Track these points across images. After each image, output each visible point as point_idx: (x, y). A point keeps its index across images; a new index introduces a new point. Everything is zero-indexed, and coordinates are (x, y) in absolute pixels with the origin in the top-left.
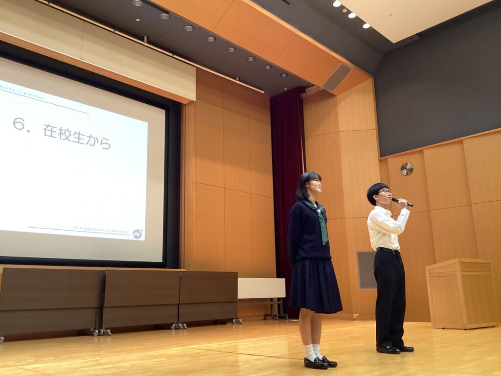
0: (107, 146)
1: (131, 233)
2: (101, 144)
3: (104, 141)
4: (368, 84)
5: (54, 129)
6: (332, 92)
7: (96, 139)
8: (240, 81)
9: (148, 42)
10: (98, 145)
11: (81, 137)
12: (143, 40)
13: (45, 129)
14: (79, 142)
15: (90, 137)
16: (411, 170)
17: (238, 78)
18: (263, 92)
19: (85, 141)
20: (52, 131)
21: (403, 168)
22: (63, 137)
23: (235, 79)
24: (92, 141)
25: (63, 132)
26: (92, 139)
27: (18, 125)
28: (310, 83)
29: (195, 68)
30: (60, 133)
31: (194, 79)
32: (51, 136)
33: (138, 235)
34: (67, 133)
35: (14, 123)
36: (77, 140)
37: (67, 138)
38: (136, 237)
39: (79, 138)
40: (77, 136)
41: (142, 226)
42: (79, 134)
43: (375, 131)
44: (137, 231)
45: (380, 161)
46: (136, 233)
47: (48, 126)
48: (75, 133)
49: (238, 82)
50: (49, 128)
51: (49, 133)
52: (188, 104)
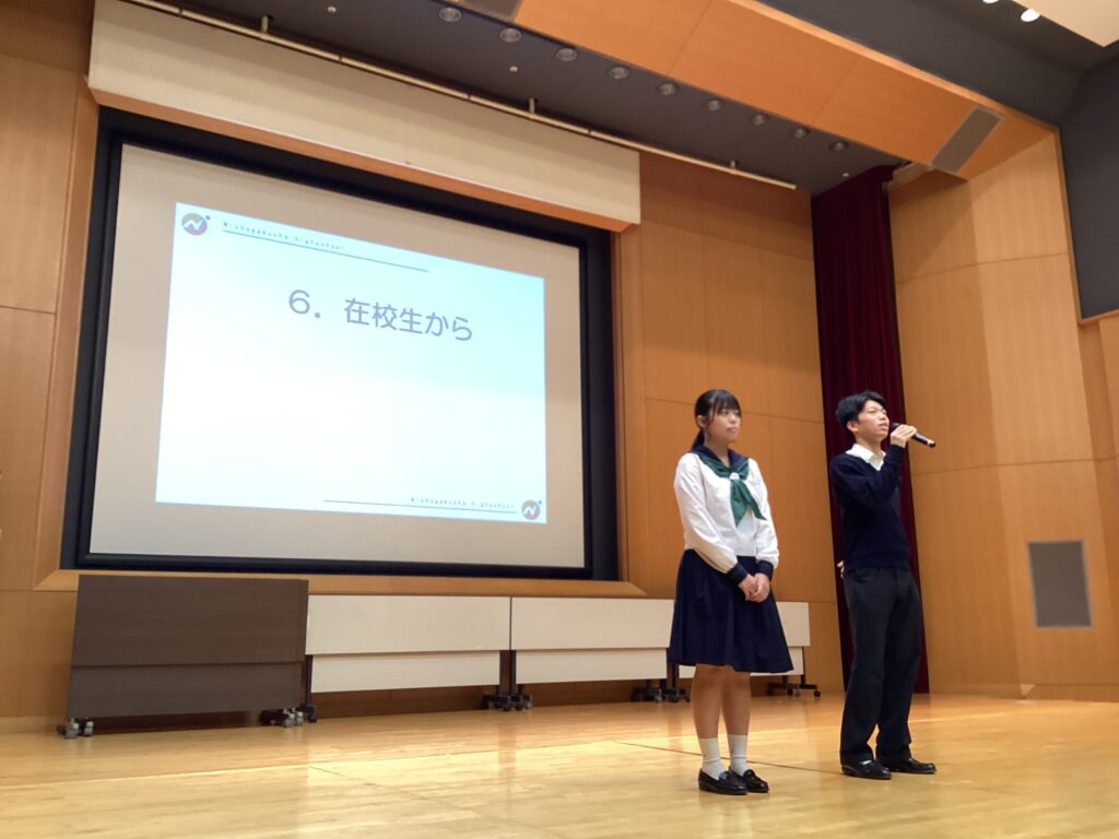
0: (464, 334)
1: (518, 508)
2: (455, 330)
3: (460, 324)
4: (1047, 146)
5: (364, 308)
6: (957, 174)
7: (443, 322)
8: (738, 167)
9: (538, 111)
10: (447, 333)
11: (415, 319)
12: (526, 107)
13: (348, 309)
14: (411, 330)
15: (433, 317)
17: (733, 164)
18: (793, 187)
19: (423, 328)
23: (728, 165)
24: (436, 326)
25: (381, 311)
27: (300, 306)
29: (637, 154)
30: (377, 316)
31: (635, 178)
32: (360, 322)
33: (532, 512)
35: (292, 301)
36: (407, 326)
37: (389, 324)
38: (528, 516)
39: (411, 322)
40: (407, 317)
41: (539, 493)
42: (412, 313)
43: (1066, 257)
44: (530, 504)
45: (1081, 327)
46: (528, 508)
47: (353, 302)
48: (404, 312)
49: (734, 172)
50: (356, 307)
51: (354, 316)
52: (624, 231)
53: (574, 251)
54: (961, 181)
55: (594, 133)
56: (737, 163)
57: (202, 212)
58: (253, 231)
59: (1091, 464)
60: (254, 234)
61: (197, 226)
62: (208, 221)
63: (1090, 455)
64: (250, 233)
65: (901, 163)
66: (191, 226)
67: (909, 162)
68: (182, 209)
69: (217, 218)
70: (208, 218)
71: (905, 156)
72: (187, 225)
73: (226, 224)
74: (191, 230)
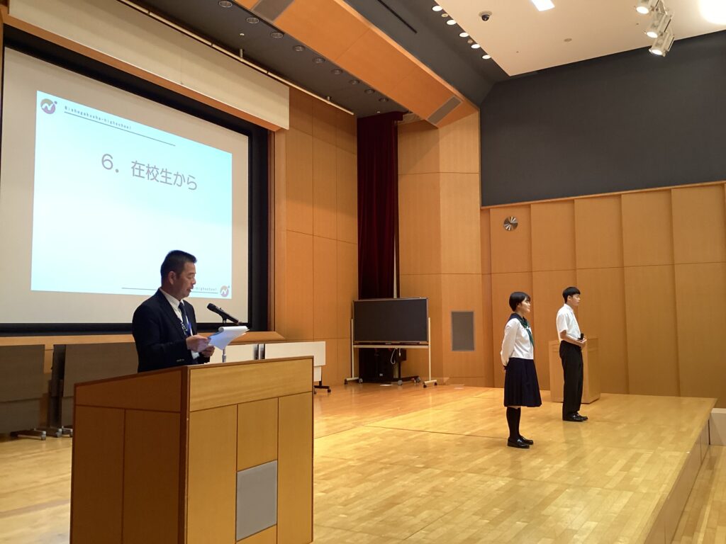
0: (192, 186)
1: (218, 291)
2: (188, 183)
3: (191, 179)
4: (474, 118)
5: (142, 167)
6: (435, 125)
7: (182, 177)
8: (331, 101)
9: (245, 57)
10: (185, 184)
11: (169, 175)
12: (239, 55)
13: (133, 168)
14: (166, 183)
15: (177, 175)
16: (515, 225)
17: (329, 98)
18: (352, 114)
19: (172, 181)
20: (140, 170)
21: (507, 222)
22: (151, 177)
23: (326, 98)
24: (179, 181)
25: (151, 170)
26: (179, 178)
27: (107, 164)
28: (405, 109)
29: (288, 88)
30: (148, 171)
31: (287, 102)
32: (139, 176)
33: (225, 293)
34: (155, 172)
35: (103, 161)
36: (164, 180)
37: (155, 178)
38: (223, 295)
39: (166, 177)
40: (164, 174)
41: (228, 282)
42: (166, 172)
43: (478, 175)
44: (225, 288)
45: (481, 210)
46: (223, 290)
47: (136, 163)
48: (163, 171)
49: (329, 103)
50: (137, 166)
51: (137, 172)
52: (277, 131)
53: (246, 138)
54: (437, 128)
55: (269, 74)
57: (52, 98)
58: (82, 113)
59: (480, 276)
60: (82, 116)
61: (49, 108)
62: (56, 105)
63: (480, 271)
64: (79, 115)
65: (407, 112)
66: (46, 107)
67: (411, 113)
68: (41, 96)
69: (61, 103)
70: (56, 103)
71: (410, 109)
72: (44, 107)
73: (66, 108)
74: (46, 110)
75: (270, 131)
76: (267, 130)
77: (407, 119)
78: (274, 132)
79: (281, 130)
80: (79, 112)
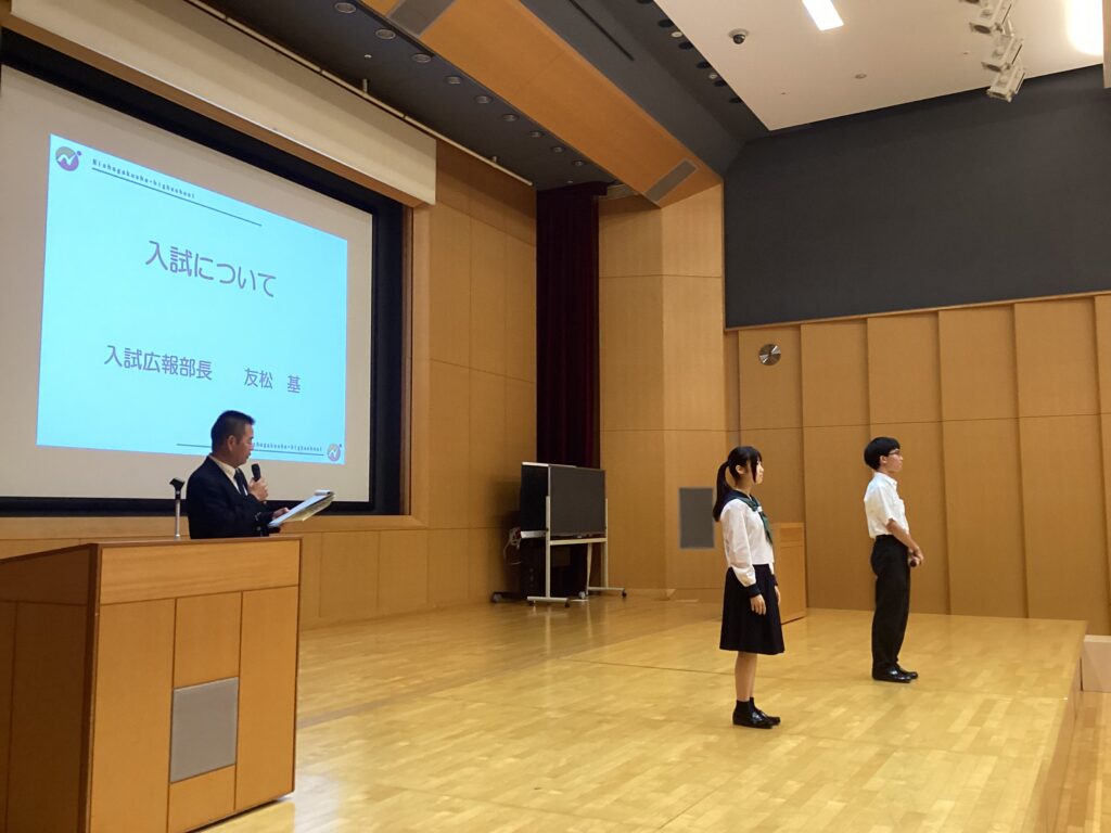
1: (324, 452)
4: (715, 193)
6: (656, 203)
8: (498, 163)
9: (369, 92)
12: (360, 88)
16: (776, 358)
17: (495, 158)
18: (530, 184)
21: (765, 351)
23: (491, 159)
28: (617, 180)
29: (435, 141)
31: (433, 163)
33: (335, 454)
38: (332, 458)
41: (340, 439)
43: (720, 280)
44: (333, 446)
45: (725, 333)
46: (332, 451)
49: (497, 166)
52: (417, 207)
53: (369, 217)
54: (657, 207)
55: (407, 118)
56: (498, 158)
57: (76, 147)
58: (119, 172)
59: (724, 434)
60: (119, 174)
61: (69, 162)
62: (79, 157)
63: (723, 427)
64: (116, 173)
65: (615, 182)
66: (64, 159)
67: (622, 183)
68: (57, 142)
69: (88, 154)
70: (80, 153)
71: (620, 178)
72: (60, 159)
73: (95, 162)
74: (63, 164)
75: (407, 207)
76: (400, 204)
77: (614, 193)
78: (412, 209)
79: (424, 205)
80: (114, 169)
